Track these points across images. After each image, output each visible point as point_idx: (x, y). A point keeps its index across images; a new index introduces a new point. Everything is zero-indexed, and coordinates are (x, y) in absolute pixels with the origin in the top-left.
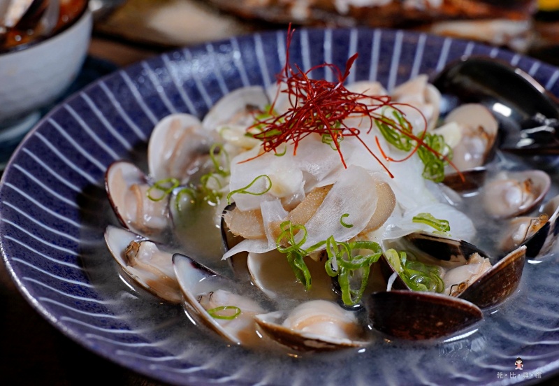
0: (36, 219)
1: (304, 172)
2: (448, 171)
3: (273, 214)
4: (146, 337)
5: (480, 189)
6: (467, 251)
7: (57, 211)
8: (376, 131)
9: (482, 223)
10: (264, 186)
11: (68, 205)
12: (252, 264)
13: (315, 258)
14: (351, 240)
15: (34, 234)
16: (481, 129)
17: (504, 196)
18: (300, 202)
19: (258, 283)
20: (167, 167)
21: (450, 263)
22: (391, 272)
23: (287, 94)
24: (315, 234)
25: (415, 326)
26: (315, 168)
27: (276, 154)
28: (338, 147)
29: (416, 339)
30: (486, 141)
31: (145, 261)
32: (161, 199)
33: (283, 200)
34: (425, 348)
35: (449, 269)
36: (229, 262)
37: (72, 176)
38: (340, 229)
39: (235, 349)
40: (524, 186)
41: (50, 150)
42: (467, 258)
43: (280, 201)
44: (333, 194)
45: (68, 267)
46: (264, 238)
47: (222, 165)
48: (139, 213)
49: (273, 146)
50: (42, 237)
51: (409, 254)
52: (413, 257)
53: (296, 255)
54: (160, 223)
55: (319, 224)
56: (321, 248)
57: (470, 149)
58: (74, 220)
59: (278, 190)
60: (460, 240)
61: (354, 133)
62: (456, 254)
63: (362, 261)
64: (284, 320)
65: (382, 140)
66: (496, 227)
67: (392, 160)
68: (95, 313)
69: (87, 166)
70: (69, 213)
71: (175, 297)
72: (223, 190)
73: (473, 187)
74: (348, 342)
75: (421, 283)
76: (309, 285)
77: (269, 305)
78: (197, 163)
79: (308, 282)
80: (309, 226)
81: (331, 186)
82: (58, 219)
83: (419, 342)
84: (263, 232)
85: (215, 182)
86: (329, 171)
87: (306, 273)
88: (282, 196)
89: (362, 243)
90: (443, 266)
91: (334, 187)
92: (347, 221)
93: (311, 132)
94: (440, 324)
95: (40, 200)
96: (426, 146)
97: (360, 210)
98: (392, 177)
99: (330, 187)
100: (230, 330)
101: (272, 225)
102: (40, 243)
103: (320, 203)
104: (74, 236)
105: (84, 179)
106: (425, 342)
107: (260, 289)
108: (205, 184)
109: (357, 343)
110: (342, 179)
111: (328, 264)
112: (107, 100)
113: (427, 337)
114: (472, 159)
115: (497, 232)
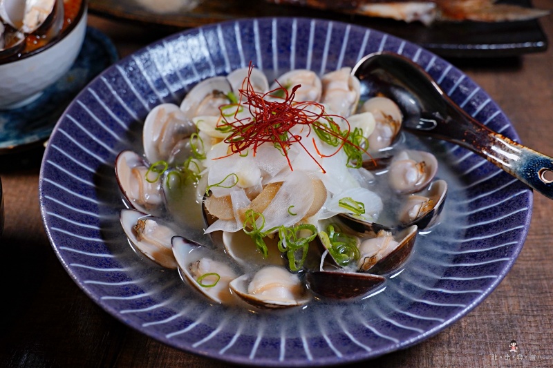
0: (68, 204)
1: (261, 170)
2: (365, 158)
3: (240, 201)
4: (156, 298)
5: (388, 168)
6: (376, 229)
7: (81, 193)
8: (314, 135)
9: (388, 197)
10: (233, 181)
11: (88, 185)
12: (226, 240)
13: (271, 237)
14: (296, 225)
15: (69, 218)
16: (390, 117)
17: (404, 174)
18: (258, 194)
19: (231, 253)
20: (157, 147)
21: (364, 234)
22: (324, 249)
23: (248, 106)
24: (271, 220)
25: (339, 292)
26: (270, 168)
27: (241, 155)
28: (286, 155)
29: (340, 298)
30: (393, 127)
31: (150, 236)
32: (156, 180)
33: (246, 189)
34: (345, 304)
35: (363, 240)
36: (210, 236)
37: (88, 160)
38: (288, 216)
39: (218, 307)
40: (419, 167)
41: (70, 142)
42: (377, 232)
43: (244, 191)
44: (283, 189)
45: (96, 242)
46: (233, 220)
47: (198, 147)
48: (141, 192)
49: (239, 150)
50: (74, 220)
51: (336, 226)
52: (339, 230)
53: (257, 236)
54: (156, 199)
55: (273, 212)
56: (275, 231)
57: (381, 133)
58: (93, 198)
59: (243, 183)
60: (371, 222)
61: (297, 139)
62: (369, 230)
63: (303, 242)
64: (250, 282)
65: (318, 141)
66: (398, 201)
67: (324, 156)
68: (119, 282)
69: (97, 149)
70: (89, 193)
71: (173, 265)
72: (201, 174)
73: (383, 167)
74: (294, 303)
75: (344, 253)
76: (266, 255)
77: (239, 271)
78: (180, 145)
79: (266, 253)
80: (266, 213)
81: (282, 182)
82: (82, 200)
83: (342, 300)
84: (233, 215)
85: (195, 167)
86: (279, 170)
87: (265, 248)
88: (246, 187)
89: (304, 226)
90: (360, 237)
91: (284, 184)
92: (292, 211)
93: (265, 141)
94: (356, 290)
95: (68, 186)
96: (349, 142)
97: (302, 201)
98: (325, 172)
99: (281, 184)
100: (213, 293)
101: (240, 211)
102: (74, 225)
103: (273, 195)
104: (95, 212)
105: (97, 160)
106: (347, 300)
107: (231, 257)
108: (188, 166)
109: (301, 302)
110: (289, 179)
111: (280, 244)
112: (108, 91)
113: (348, 297)
114: (382, 141)
115: (398, 206)
